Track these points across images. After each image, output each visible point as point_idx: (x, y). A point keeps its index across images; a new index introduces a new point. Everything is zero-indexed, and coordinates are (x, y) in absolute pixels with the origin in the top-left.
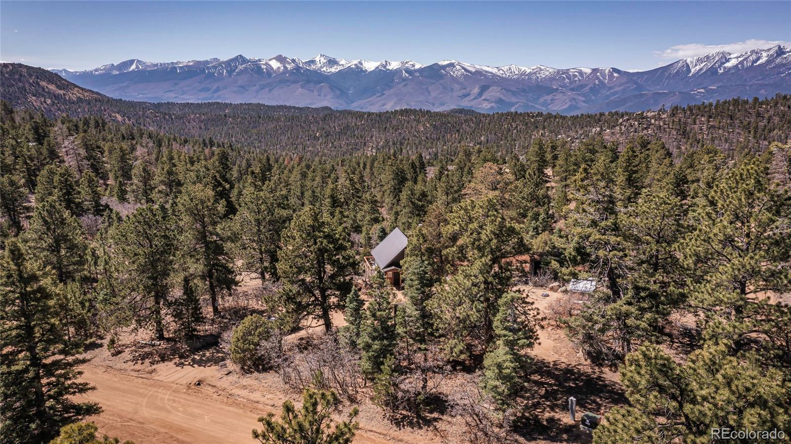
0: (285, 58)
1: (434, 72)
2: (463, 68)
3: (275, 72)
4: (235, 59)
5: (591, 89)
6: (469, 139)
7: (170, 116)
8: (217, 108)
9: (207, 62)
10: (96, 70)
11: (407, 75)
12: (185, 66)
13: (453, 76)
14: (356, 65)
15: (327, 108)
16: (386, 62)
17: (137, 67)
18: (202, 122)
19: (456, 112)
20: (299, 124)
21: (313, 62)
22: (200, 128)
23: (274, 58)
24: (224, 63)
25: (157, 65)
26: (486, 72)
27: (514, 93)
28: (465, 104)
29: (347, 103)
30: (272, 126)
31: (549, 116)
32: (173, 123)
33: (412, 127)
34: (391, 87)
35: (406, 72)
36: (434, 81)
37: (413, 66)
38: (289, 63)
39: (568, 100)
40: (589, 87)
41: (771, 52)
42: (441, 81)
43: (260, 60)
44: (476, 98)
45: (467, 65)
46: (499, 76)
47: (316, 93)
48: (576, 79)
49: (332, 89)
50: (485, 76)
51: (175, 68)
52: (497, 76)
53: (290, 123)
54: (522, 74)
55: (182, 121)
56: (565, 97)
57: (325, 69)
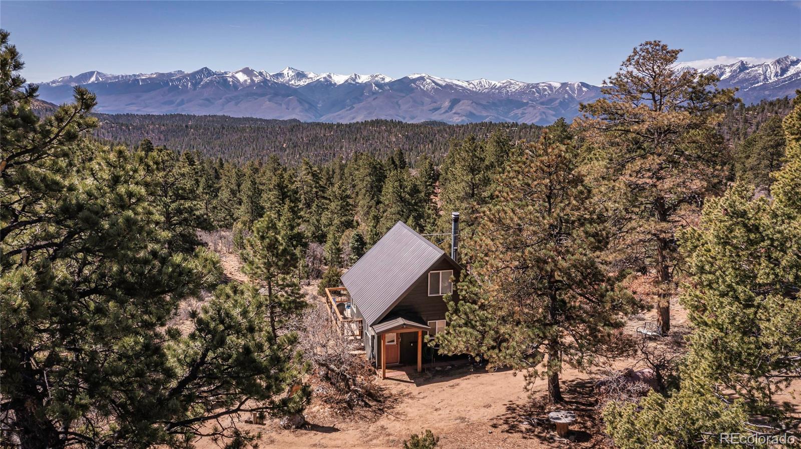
0: (252, 71)
1: (404, 86)
2: (434, 82)
3: (241, 85)
4: (201, 71)
5: (561, 103)
6: (443, 150)
7: (127, 127)
8: (179, 119)
9: (170, 74)
10: (54, 82)
11: (377, 88)
12: (148, 78)
13: (422, 90)
14: (324, 78)
15: (295, 120)
16: (355, 75)
17: (97, 79)
18: (161, 133)
19: (428, 124)
20: (264, 135)
21: (280, 75)
22: (160, 139)
23: (240, 71)
24: (188, 75)
25: (118, 77)
26: (457, 85)
27: (485, 107)
28: (436, 117)
29: (316, 117)
30: (236, 137)
31: (525, 126)
32: (130, 134)
33: (383, 138)
34: (360, 101)
35: (376, 85)
36: (404, 95)
37: (383, 79)
38: (256, 76)
39: (538, 115)
40: (558, 101)
41: (734, 68)
42: (411, 95)
43: (226, 73)
44: (446, 112)
45: (437, 79)
46: (469, 90)
47: (284, 106)
48: (546, 93)
49: (300, 103)
50: (455, 89)
51: (138, 80)
52: (468, 89)
53: (256, 134)
54: (492, 88)
55: (140, 132)
56: (535, 111)
57: (293, 82)
